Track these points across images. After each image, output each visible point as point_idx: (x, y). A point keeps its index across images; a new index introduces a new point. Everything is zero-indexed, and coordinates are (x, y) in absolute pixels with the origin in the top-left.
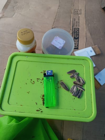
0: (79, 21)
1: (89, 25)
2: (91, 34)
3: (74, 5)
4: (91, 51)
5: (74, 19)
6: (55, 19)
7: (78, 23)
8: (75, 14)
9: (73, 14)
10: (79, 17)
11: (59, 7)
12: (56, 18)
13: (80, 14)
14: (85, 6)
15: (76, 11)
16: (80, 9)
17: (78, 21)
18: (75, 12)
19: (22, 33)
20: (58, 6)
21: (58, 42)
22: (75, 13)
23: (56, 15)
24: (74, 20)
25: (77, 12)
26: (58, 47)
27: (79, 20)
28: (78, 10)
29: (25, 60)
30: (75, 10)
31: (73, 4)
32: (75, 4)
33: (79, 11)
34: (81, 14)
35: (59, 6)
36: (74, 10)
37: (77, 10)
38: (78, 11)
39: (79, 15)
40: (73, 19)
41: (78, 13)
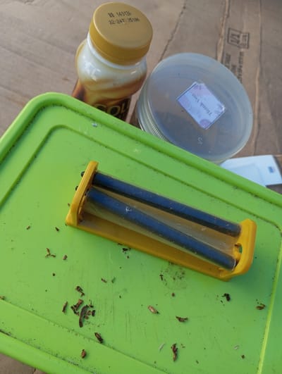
0: (241, 67)
1: (270, 86)
2: (273, 114)
3: (228, 16)
4: (271, 170)
5: (227, 55)
6: (169, 41)
7: (237, 70)
8: (230, 41)
9: (225, 40)
10: (241, 54)
11: (185, 11)
12: (174, 39)
13: (244, 48)
14: (261, 28)
15: (233, 35)
16: (245, 30)
17: (238, 65)
18: (230, 35)
19: (111, 15)
20: (183, 6)
21: (202, 104)
22: (230, 39)
23: (175, 31)
24: (227, 58)
25: (237, 38)
26: (198, 120)
27: (240, 62)
28: (241, 32)
29: (85, 133)
30: (231, 32)
31: (226, 12)
32: (231, 15)
33: (241, 37)
34: (248, 48)
35: (184, 8)
36: (229, 29)
37: (238, 33)
38: (239, 36)
39: (242, 50)
40: (225, 55)
41: (238, 42)
